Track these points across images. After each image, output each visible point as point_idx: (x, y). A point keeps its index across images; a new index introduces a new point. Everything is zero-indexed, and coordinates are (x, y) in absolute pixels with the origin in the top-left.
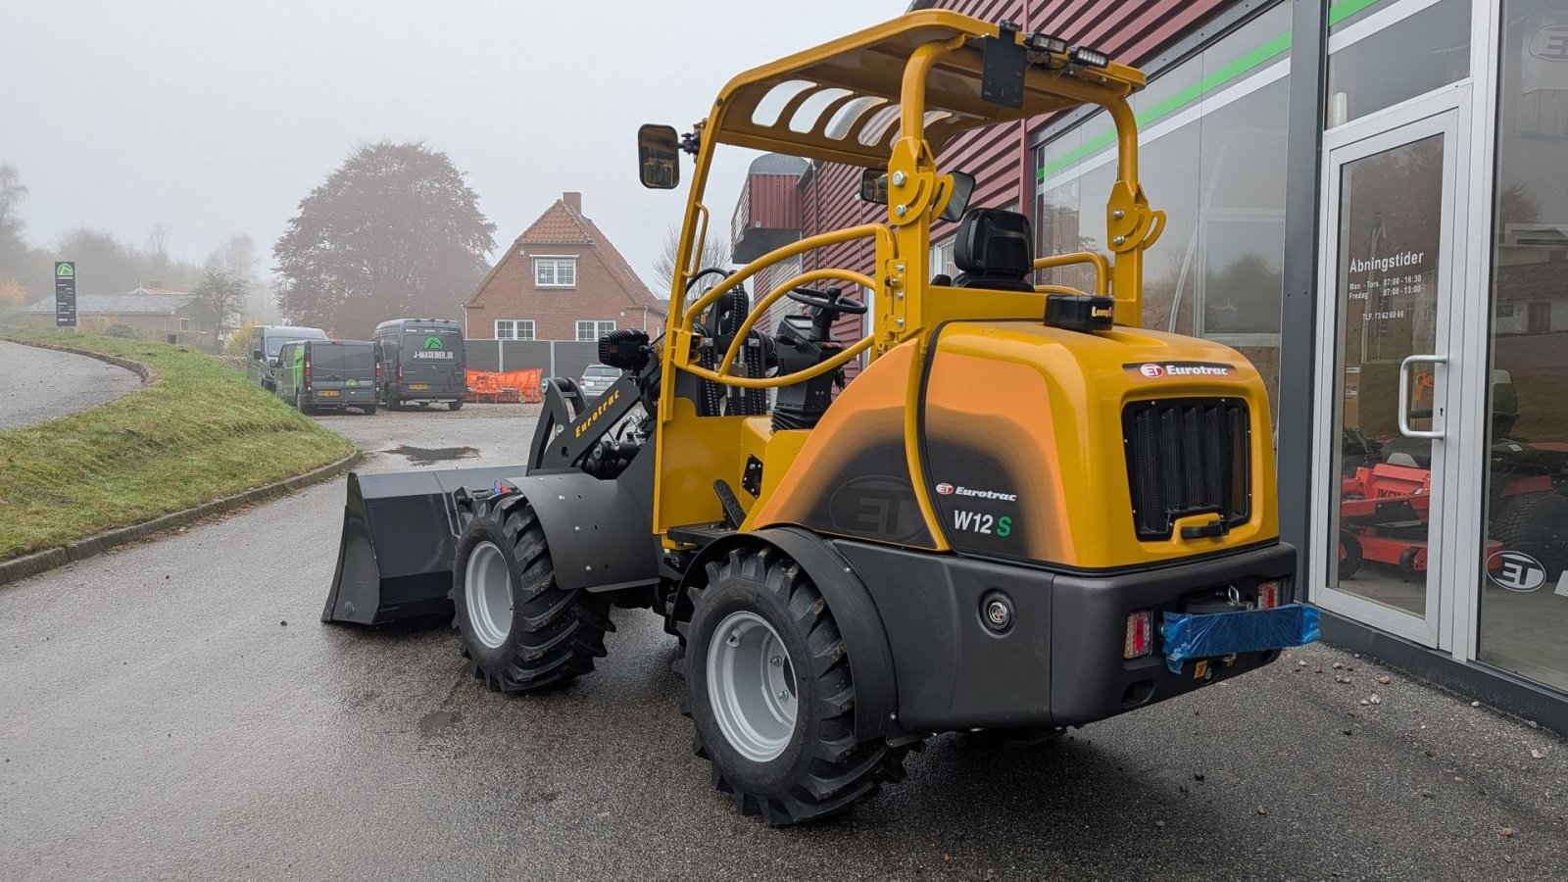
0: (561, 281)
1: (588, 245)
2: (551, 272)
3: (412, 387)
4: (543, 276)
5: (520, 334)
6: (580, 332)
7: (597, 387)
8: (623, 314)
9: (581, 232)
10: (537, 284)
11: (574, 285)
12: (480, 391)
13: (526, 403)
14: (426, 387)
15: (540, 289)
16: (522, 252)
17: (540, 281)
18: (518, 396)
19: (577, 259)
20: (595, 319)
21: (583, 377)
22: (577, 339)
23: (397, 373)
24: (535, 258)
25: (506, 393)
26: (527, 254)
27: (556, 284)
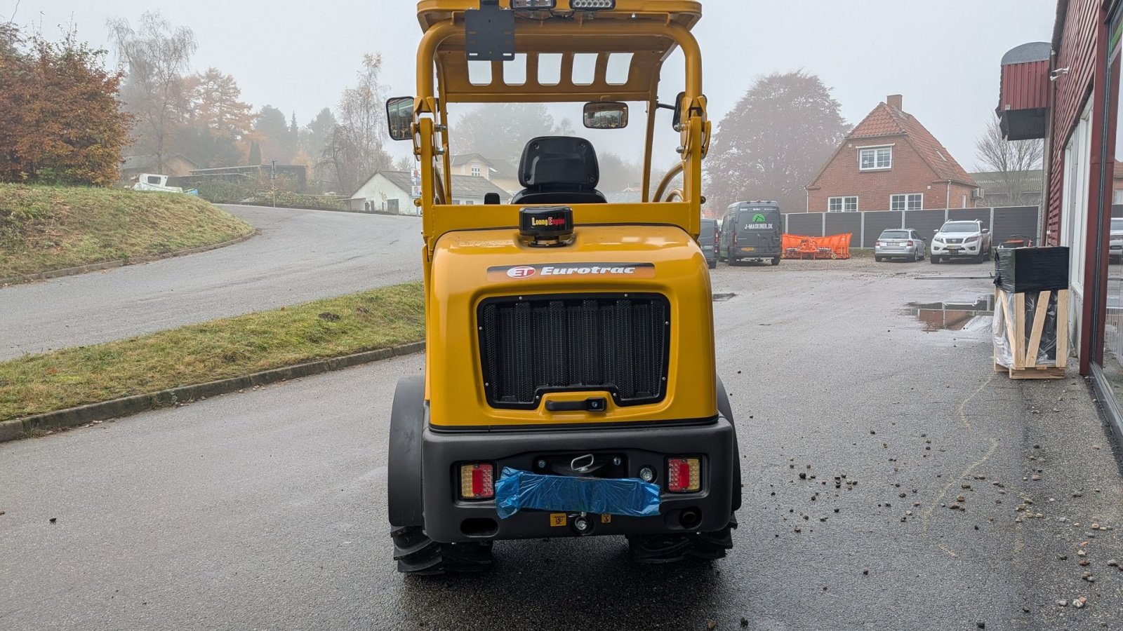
0: (879, 165)
1: (903, 136)
2: (872, 159)
3: (743, 249)
4: (866, 162)
5: (847, 207)
6: (893, 204)
7: (889, 247)
8: (929, 187)
9: (897, 125)
10: (861, 169)
11: (890, 167)
12: (802, 251)
13: (837, 259)
14: (753, 249)
15: (863, 172)
16: (850, 146)
17: (864, 166)
18: (831, 254)
19: (893, 146)
20: (907, 193)
21: (879, 239)
22: (891, 210)
23: (734, 239)
24: (860, 149)
25: (822, 252)
26: (854, 146)
27: (876, 167)
